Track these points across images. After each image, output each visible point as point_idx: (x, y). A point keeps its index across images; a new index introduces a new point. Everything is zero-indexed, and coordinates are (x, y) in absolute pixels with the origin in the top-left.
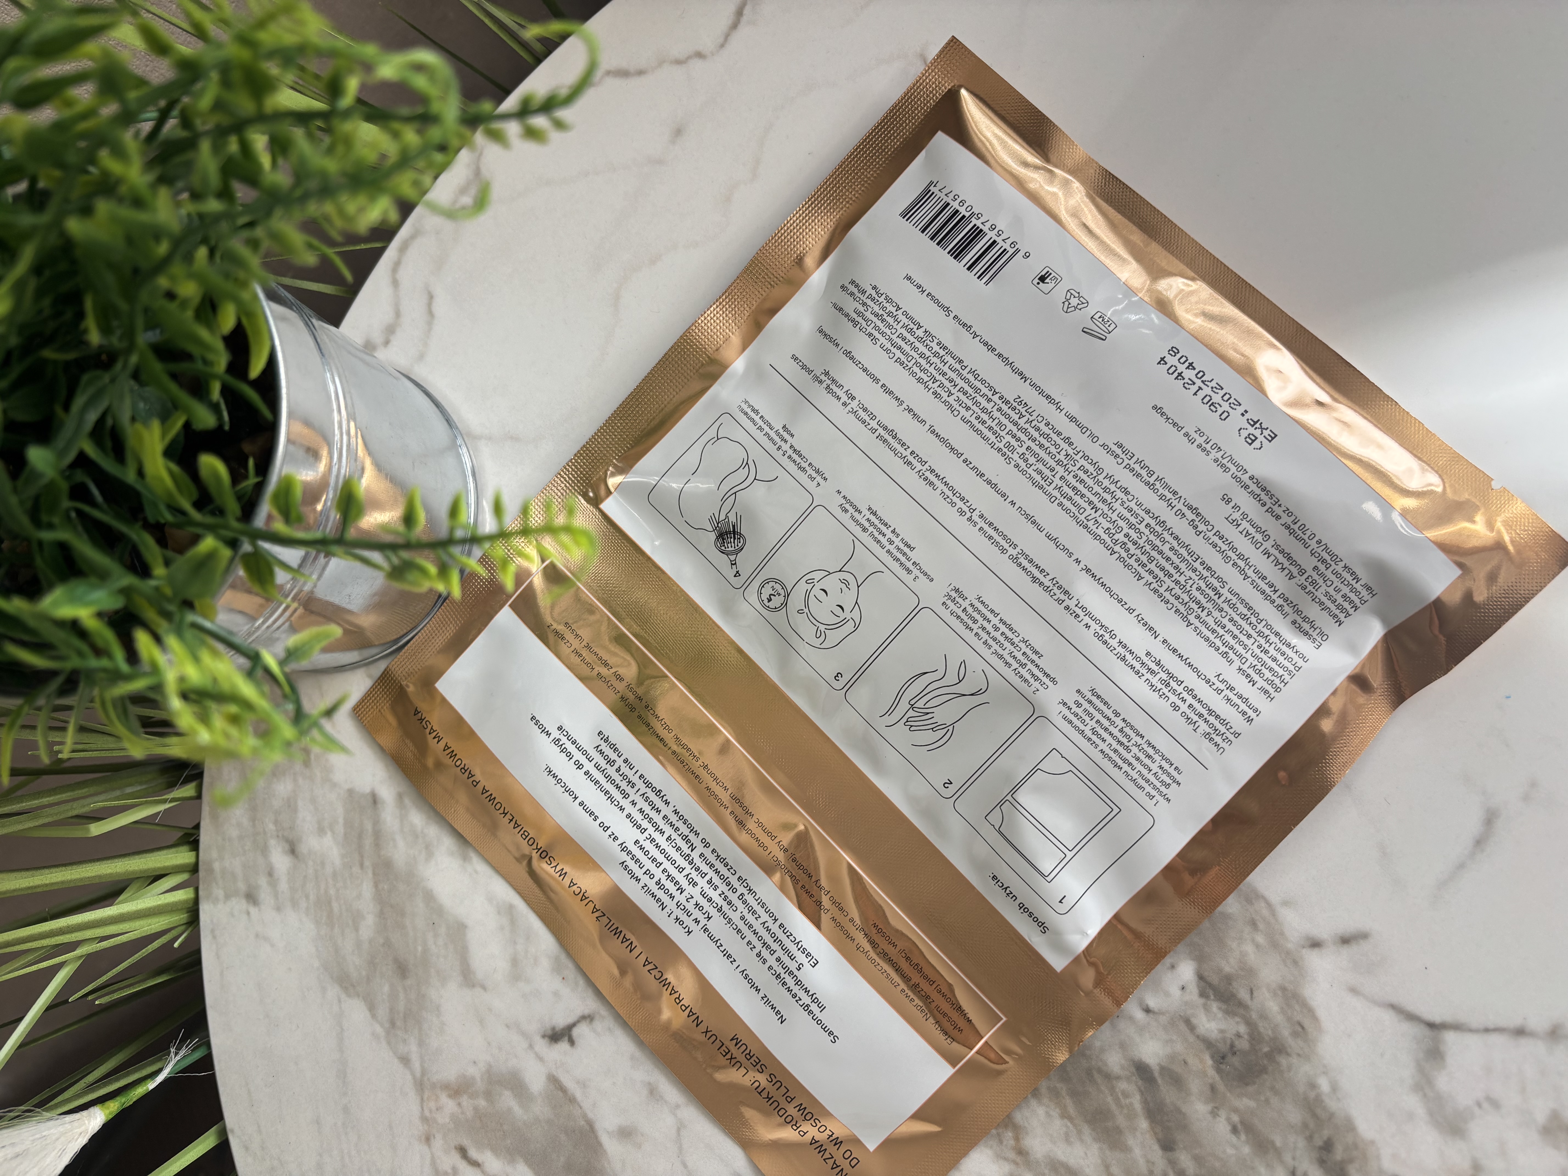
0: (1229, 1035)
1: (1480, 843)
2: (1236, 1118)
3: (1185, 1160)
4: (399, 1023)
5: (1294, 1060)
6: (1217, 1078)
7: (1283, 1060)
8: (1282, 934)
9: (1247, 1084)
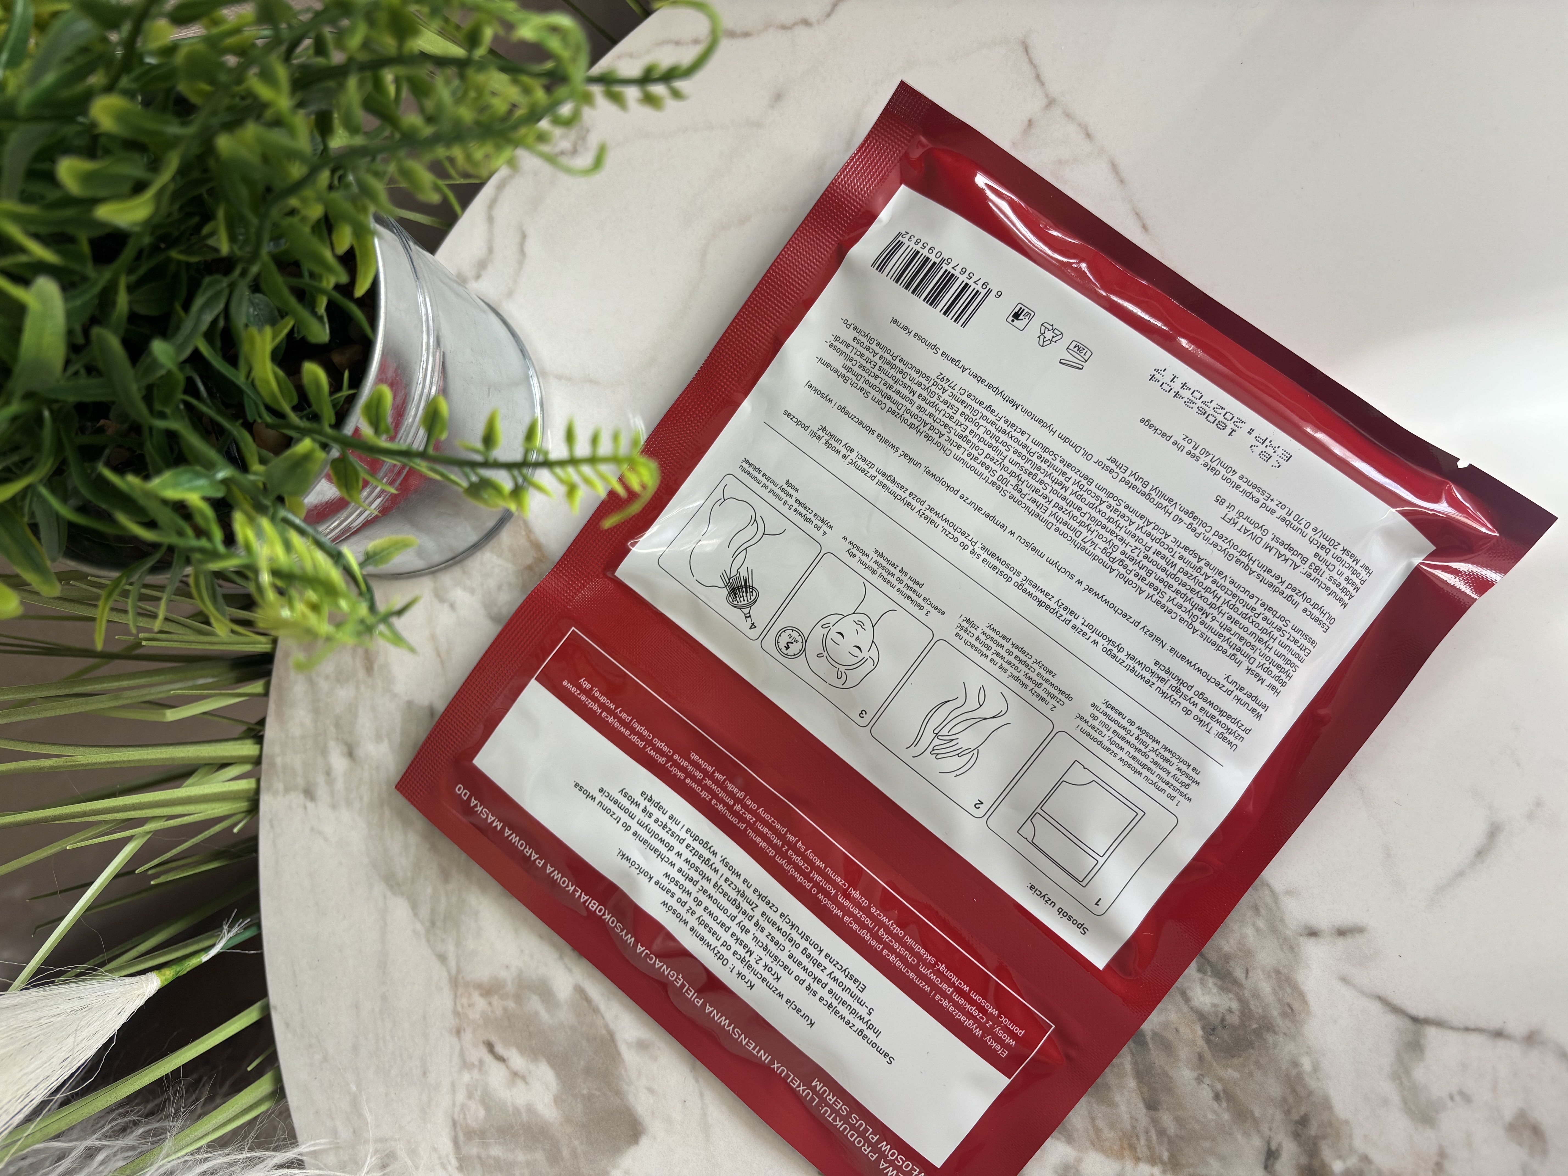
0: (1221, 1010)
1: (1481, 854)
2: (1219, 1087)
3: (1167, 1120)
4: (439, 924)
5: (1281, 1039)
6: (1206, 1048)
7: (1270, 1038)
8: (1282, 920)
9: (1233, 1056)
